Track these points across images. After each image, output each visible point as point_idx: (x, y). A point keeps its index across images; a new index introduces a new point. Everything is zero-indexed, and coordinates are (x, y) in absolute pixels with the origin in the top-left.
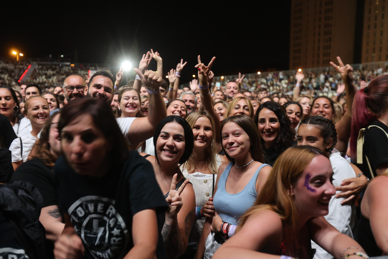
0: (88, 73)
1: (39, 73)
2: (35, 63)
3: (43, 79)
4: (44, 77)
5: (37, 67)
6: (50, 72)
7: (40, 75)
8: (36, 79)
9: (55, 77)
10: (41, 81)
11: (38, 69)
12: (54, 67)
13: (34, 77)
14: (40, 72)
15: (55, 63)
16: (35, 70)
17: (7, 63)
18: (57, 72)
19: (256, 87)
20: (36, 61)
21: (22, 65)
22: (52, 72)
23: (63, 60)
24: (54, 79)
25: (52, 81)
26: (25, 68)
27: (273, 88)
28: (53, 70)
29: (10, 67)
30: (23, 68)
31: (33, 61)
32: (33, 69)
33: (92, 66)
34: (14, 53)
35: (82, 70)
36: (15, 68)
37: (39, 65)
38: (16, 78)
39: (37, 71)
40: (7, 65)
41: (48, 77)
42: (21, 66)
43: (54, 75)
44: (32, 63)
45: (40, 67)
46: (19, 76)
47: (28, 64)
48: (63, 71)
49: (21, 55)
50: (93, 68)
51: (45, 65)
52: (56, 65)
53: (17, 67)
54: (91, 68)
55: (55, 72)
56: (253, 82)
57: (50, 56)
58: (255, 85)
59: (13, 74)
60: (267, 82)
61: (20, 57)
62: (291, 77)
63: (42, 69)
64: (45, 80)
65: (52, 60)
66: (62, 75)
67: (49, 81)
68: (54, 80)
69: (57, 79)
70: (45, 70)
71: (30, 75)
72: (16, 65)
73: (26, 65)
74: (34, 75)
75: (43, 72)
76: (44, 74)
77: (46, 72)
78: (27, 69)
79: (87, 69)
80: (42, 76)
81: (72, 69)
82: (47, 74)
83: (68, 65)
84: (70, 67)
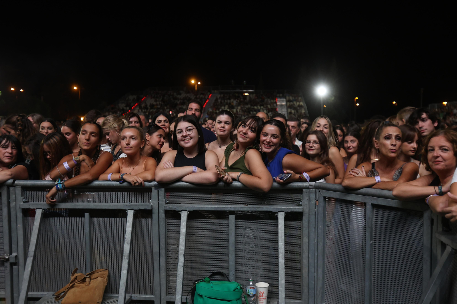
0: (275, 101)
2: (216, 91)
6: (234, 102)
7: (222, 104)
9: (239, 107)
11: (220, 98)
12: (237, 95)
13: (216, 107)
14: (223, 101)
15: (238, 90)
17: (188, 92)
18: (241, 102)
25: (237, 111)
26: (206, 97)
31: (214, 89)
32: (215, 99)
33: (279, 93)
34: (193, 81)
35: (268, 98)
37: (221, 93)
39: (219, 101)
40: (188, 95)
41: (231, 107)
42: (202, 96)
43: (237, 105)
44: (213, 91)
45: (222, 95)
47: (209, 93)
49: (199, 83)
50: (281, 95)
51: (227, 93)
52: (239, 93)
53: (198, 96)
54: (278, 95)
61: (198, 85)
63: (224, 98)
65: (234, 87)
66: (247, 104)
68: (238, 110)
69: (241, 109)
70: (227, 99)
73: (207, 95)
75: (226, 101)
76: (227, 104)
77: (229, 101)
78: (208, 98)
79: (274, 98)
80: (225, 106)
81: (257, 97)
82: (230, 104)
83: (252, 93)
84: (255, 95)
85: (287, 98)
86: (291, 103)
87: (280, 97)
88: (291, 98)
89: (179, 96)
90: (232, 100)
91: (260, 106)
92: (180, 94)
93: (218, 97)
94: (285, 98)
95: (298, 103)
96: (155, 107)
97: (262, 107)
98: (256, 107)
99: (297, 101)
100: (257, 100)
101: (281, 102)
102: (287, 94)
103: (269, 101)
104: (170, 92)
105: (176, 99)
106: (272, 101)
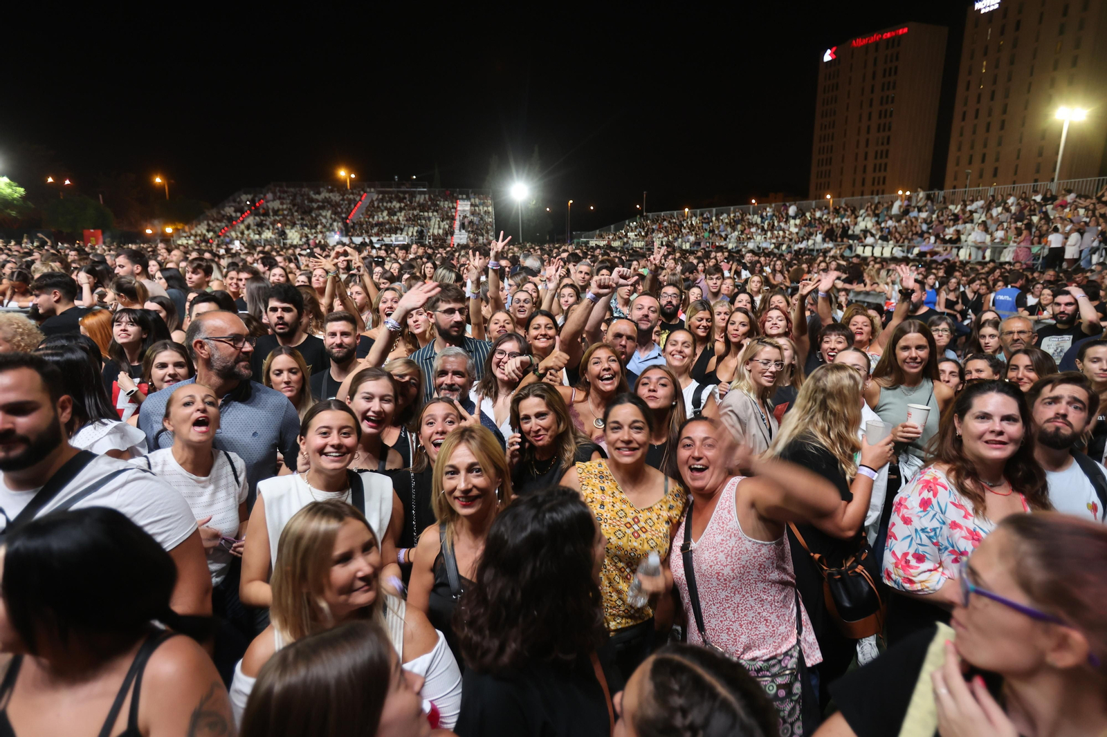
0: (455, 205)
1: (378, 207)
2: (372, 190)
3: (383, 216)
4: (385, 213)
5: (375, 197)
6: (396, 205)
7: (379, 209)
8: (373, 218)
9: (403, 214)
10: (381, 219)
11: (377, 199)
12: (401, 195)
13: (369, 213)
14: (381, 204)
15: (404, 189)
16: (372, 201)
17: (331, 191)
18: (406, 205)
19: (742, 232)
20: (374, 188)
21: (353, 193)
22: (398, 205)
23: (415, 184)
24: (401, 216)
25: (398, 220)
26: (358, 199)
27: (772, 234)
28: (400, 201)
29: (336, 197)
30: (354, 200)
31: (371, 187)
32: (369, 200)
33: (462, 194)
34: (342, 173)
35: (446, 199)
36: (343, 200)
37: (379, 193)
38: (344, 216)
39: (376, 204)
40: (331, 195)
41: (392, 212)
42: (351, 197)
43: (401, 209)
44: (368, 190)
45: (380, 196)
46: (349, 213)
47: (362, 193)
48: (415, 202)
49: (353, 176)
50: (464, 196)
51: (389, 193)
52: (404, 193)
53: (345, 197)
54: (460, 196)
55: (403, 205)
56: (737, 222)
57: (396, 177)
58: (739, 227)
59: (339, 209)
60: (762, 222)
61: (351, 179)
62: (808, 215)
63: (382, 200)
64: (387, 218)
65: (399, 185)
66: (414, 209)
67: (392, 220)
68: (401, 219)
69: (405, 215)
70: (387, 203)
71: (364, 211)
72: (343, 195)
73: (360, 195)
74: (372, 210)
75: (385, 204)
76: (386, 208)
77: (389, 204)
78: (360, 200)
79: (454, 199)
80: (382, 211)
81: (430, 199)
82: (390, 208)
83: (424, 193)
84: (427, 196)
85: (473, 200)
86: (477, 208)
87: (463, 199)
88: (477, 201)
89: (317, 197)
90: (394, 203)
91: (433, 211)
92: (319, 193)
93: (374, 199)
94: (468, 198)
95: (485, 208)
96: (280, 213)
97: (435, 214)
98: (426, 214)
99: (484, 204)
100: (429, 203)
101: (463, 207)
102: (472, 196)
103: (446, 205)
104: (305, 190)
105: (312, 200)
106: (451, 205)
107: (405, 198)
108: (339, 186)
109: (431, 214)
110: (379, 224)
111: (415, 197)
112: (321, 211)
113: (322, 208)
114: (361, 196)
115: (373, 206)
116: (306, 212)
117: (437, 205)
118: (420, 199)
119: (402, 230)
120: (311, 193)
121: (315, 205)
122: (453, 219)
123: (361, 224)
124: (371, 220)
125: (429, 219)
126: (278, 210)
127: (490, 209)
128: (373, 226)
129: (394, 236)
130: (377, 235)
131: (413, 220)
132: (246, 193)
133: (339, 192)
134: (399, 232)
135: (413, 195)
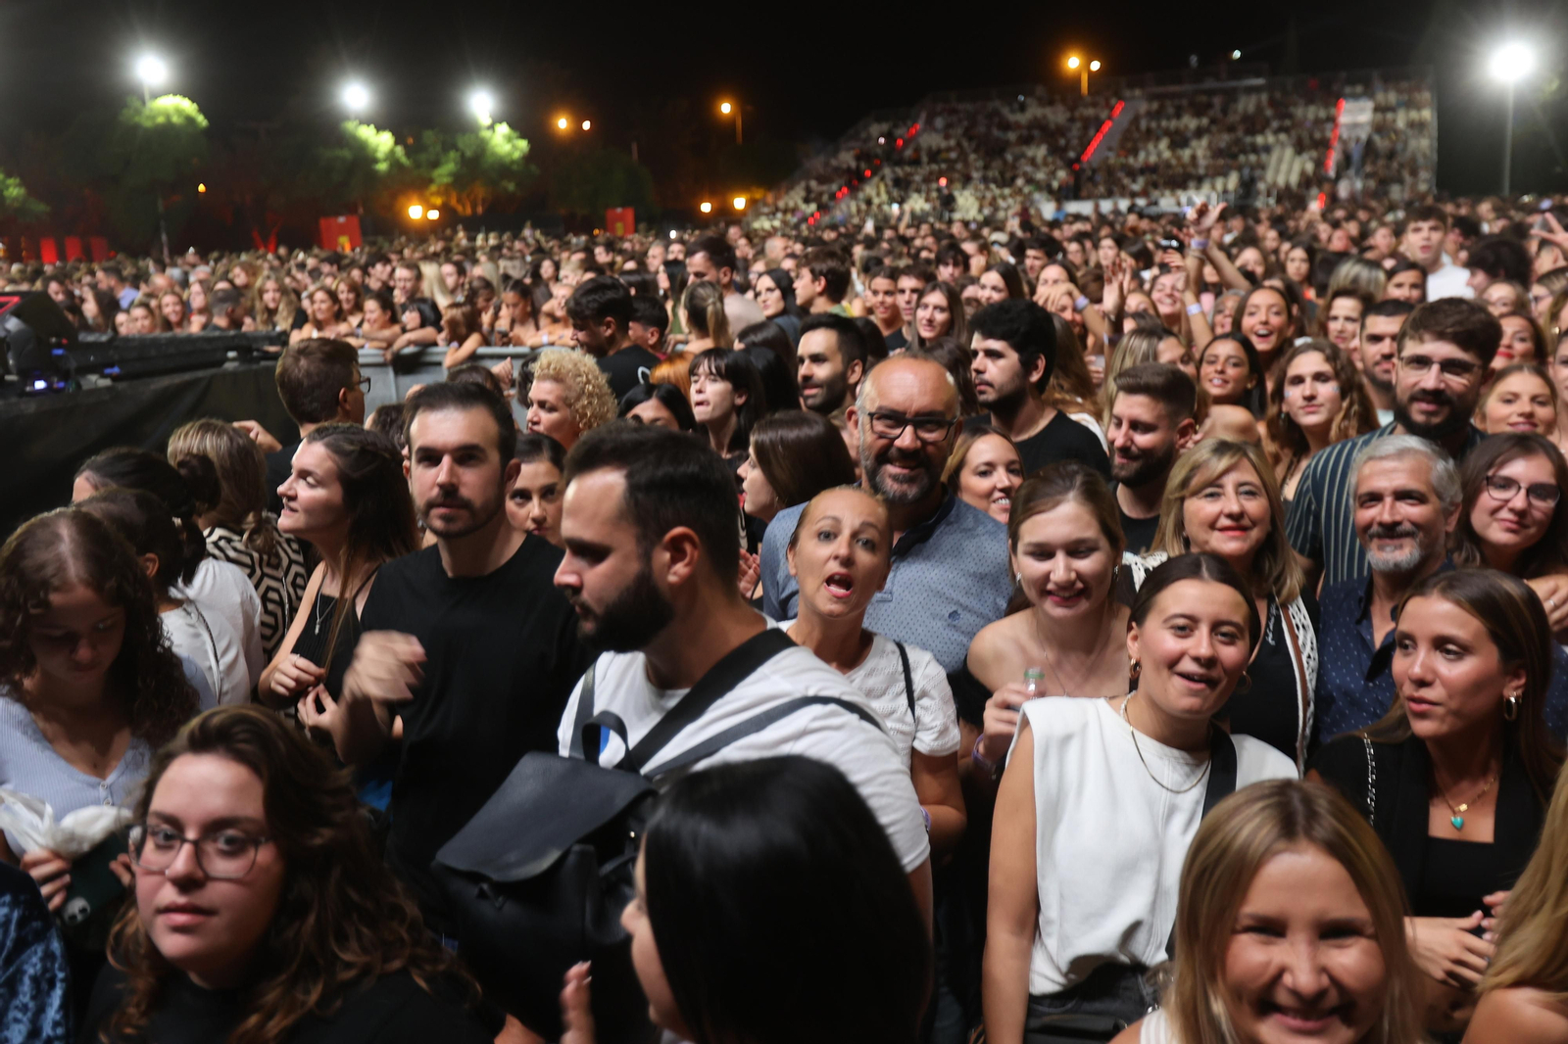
0: (1334, 111)
1: (1149, 131)
2: (1138, 92)
3: (1160, 151)
4: (1164, 144)
5: (1143, 107)
6: (1190, 122)
7: (1150, 135)
8: (1137, 156)
9: (1204, 142)
10: (1153, 159)
11: (1147, 113)
12: (1204, 99)
13: (1129, 145)
14: (1154, 125)
15: (1210, 84)
16: (1136, 120)
17: (1048, 103)
18: (1213, 121)
20: (1141, 85)
21: (1094, 105)
22: (1193, 123)
23: (1237, 71)
24: (1200, 149)
25: (1194, 158)
26: (1104, 115)
28: (1198, 112)
29: (1057, 115)
30: (1098, 118)
31: (1131, 86)
32: (1130, 116)
33: (1352, 82)
34: (1073, 62)
35: (1310, 101)
36: (1072, 120)
37: (1151, 98)
38: (1072, 154)
39: (1143, 124)
40: (1047, 110)
41: (1179, 141)
42: (1090, 112)
43: (1199, 133)
44: (1127, 93)
45: (1155, 106)
46: (1083, 147)
47: (1113, 101)
48: (1235, 112)
49: (1095, 66)
50: (1359, 89)
51: (1173, 96)
52: (1211, 93)
53: (1077, 114)
54: (1348, 90)
55: (1205, 121)
57: (1194, 60)
59: (1062, 142)
61: (1090, 73)
63: (1159, 114)
64: (1167, 154)
65: (1197, 77)
66: (1232, 129)
67: (1179, 159)
68: (1200, 153)
69: (1210, 146)
70: (1169, 118)
71: (1116, 139)
72: (1072, 109)
73: (1107, 105)
74: (1131, 141)
75: (1165, 123)
76: (1166, 132)
77: (1173, 124)
78: (1110, 118)
79: (1334, 99)
80: (1158, 139)
81: (1272, 103)
82: (1177, 132)
83: (1257, 90)
84: (1264, 97)
85: (1379, 97)
86: (1389, 116)
87: (1355, 97)
88: (1392, 97)
89: (1017, 117)
90: (1186, 118)
91: (1277, 132)
92: (1022, 109)
93: (1142, 112)
94: (1369, 93)
95: (1414, 115)
96: (944, 155)
97: (1283, 137)
98: (1259, 139)
99: (1410, 104)
100: (1269, 112)
101: (1355, 116)
102: (1377, 84)
103: (1312, 112)
104: (996, 104)
105: (1006, 126)
106: (1322, 114)
107: (1210, 106)
108: (1064, 91)
109: (1271, 139)
110: (1147, 169)
111: (1235, 100)
112: (1024, 148)
113: (1027, 141)
114: (1112, 108)
115: (1138, 128)
116: (992, 150)
117: (1290, 116)
118: (1247, 104)
119: (1199, 181)
120: (1005, 111)
121: (1012, 136)
122: (1323, 145)
123: (1110, 171)
124: (1131, 160)
125: (1267, 149)
126: (939, 151)
127: (1427, 114)
128: (1133, 174)
129: (1183, 196)
130: (1145, 193)
131: (1225, 158)
132: (879, 120)
133: (1064, 101)
134: (1192, 184)
135: (1231, 96)
